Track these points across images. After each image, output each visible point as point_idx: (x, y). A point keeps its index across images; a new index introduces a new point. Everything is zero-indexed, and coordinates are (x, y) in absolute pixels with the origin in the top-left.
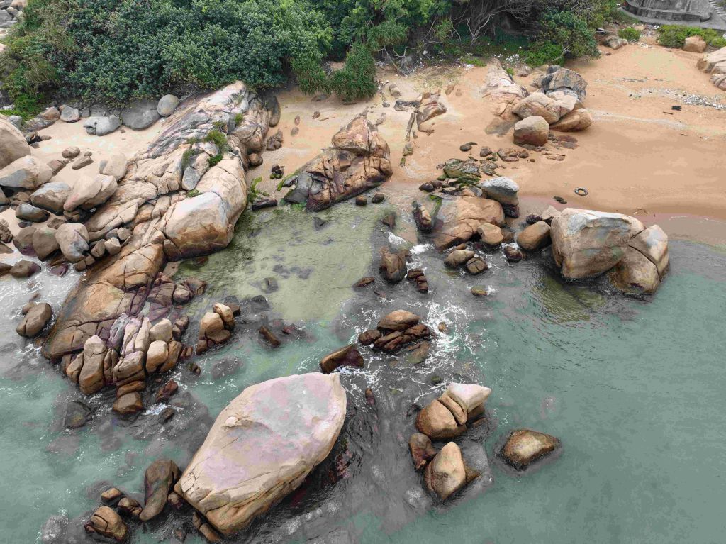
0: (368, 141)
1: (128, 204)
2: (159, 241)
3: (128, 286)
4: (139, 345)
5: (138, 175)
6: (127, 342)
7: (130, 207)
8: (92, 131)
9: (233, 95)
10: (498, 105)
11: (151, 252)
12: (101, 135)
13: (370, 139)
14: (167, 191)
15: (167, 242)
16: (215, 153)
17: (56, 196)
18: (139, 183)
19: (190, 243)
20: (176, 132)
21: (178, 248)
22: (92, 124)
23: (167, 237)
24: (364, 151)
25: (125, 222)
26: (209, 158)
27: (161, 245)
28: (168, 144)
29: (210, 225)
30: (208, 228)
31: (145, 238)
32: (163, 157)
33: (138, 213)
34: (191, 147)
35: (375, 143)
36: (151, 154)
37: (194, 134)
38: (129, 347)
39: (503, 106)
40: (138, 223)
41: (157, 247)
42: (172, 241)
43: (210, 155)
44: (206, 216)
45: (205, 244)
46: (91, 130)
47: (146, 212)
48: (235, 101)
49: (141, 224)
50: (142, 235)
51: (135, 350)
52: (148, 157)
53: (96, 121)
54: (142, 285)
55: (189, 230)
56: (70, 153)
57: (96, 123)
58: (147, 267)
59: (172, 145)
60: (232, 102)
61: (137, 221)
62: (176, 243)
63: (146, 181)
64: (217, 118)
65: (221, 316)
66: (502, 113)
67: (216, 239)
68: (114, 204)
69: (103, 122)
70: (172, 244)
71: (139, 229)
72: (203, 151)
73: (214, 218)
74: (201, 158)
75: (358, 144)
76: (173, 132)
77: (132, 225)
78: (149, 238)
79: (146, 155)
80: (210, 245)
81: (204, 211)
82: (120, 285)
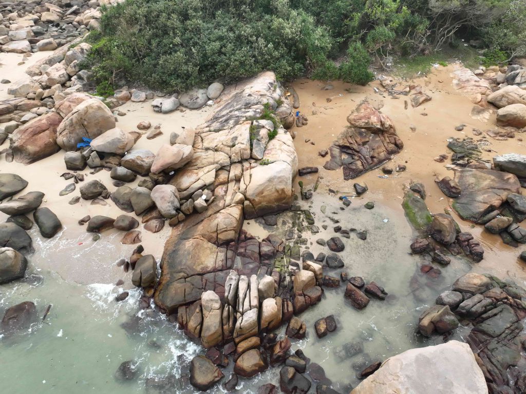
0: (381, 122)
1: (206, 169)
2: (241, 202)
3: (221, 242)
4: (254, 302)
5: (206, 145)
6: (243, 299)
7: (209, 172)
8: (158, 110)
9: (269, 83)
10: (474, 96)
11: (236, 212)
12: (166, 112)
13: (383, 120)
14: (240, 159)
15: (247, 203)
16: (272, 128)
17: (143, 161)
18: (210, 152)
19: (264, 204)
20: (231, 112)
21: (254, 208)
22: (159, 105)
23: (246, 199)
24: (379, 129)
25: (207, 185)
26: (268, 132)
27: (242, 206)
28: (227, 121)
29: (282, 189)
30: (280, 192)
31: (228, 199)
32: (227, 131)
33: (217, 176)
34: (252, 123)
35: (388, 123)
36: (212, 129)
37: (250, 113)
38: (246, 305)
39: (479, 97)
40: (217, 186)
41: (239, 207)
42: (250, 202)
43: (269, 130)
44: (280, 182)
45: (275, 205)
46: (156, 109)
47: (223, 176)
48: (272, 88)
49: (220, 186)
50: (223, 196)
51: (251, 307)
52: (210, 131)
53: (161, 102)
54: (232, 240)
55: (265, 193)
56: (144, 126)
57: (161, 104)
58: (235, 225)
59: (231, 122)
60: (270, 89)
61: (216, 184)
62: (254, 204)
63: (216, 151)
64: (265, 101)
65: (315, 273)
66: (479, 102)
67: (284, 201)
68: (190, 168)
69: (168, 103)
70: (251, 204)
71: (220, 191)
72: (263, 127)
73: (286, 182)
74: (263, 132)
75: (374, 124)
76: (228, 111)
77: (212, 187)
78: (232, 199)
79: (208, 129)
80: (278, 206)
81: (279, 178)
82: (213, 240)
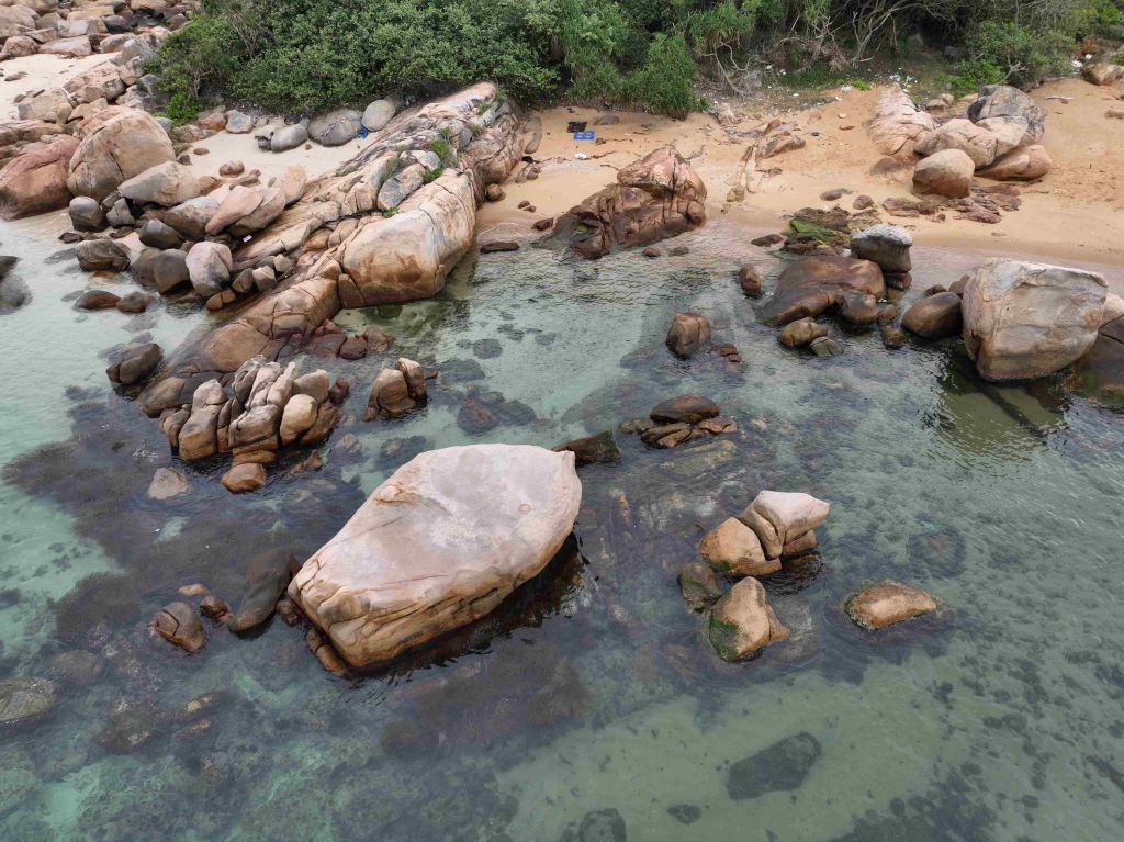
0: (674, 176)
1: (295, 228)
2: (331, 274)
3: (276, 332)
4: (274, 395)
6: (257, 390)
9: (474, 100)
10: (891, 141)
11: (318, 288)
12: (277, 150)
13: (677, 172)
14: (355, 211)
15: (343, 277)
16: (433, 166)
17: (198, 214)
18: (318, 203)
19: (377, 283)
21: (359, 289)
22: (267, 135)
23: (344, 271)
24: (666, 189)
25: (286, 249)
26: (423, 170)
27: (334, 282)
29: (410, 257)
30: (407, 262)
31: (311, 271)
33: (310, 237)
34: (399, 156)
35: (683, 178)
37: (407, 141)
38: (258, 397)
40: (306, 252)
41: (327, 282)
42: (351, 277)
43: (425, 167)
44: (406, 242)
45: (399, 287)
46: (264, 143)
47: (320, 238)
49: (309, 253)
50: (307, 267)
51: (266, 402)
53: (274, 129)
54: (296, 330)
55: (377, 261)
56: (230, 169)
57: (273, 133)
58: (309, 307)
60: (470, 109)
61: (304, 249)
62: (358, 280)
64: (444, 125)
65: (406, 374)
66: (896, 151)
67: (418, 282)
69: (284, 133)
70: (351, 280)
71: (306, 259)
72: (417, 161)
73: (417, 246)
74: (411, 170)
75: (657, 178)
77: (297, 254)
78: (319, 269)
80: (407, 291)
81: (402, 234)
82: (265, 329)
